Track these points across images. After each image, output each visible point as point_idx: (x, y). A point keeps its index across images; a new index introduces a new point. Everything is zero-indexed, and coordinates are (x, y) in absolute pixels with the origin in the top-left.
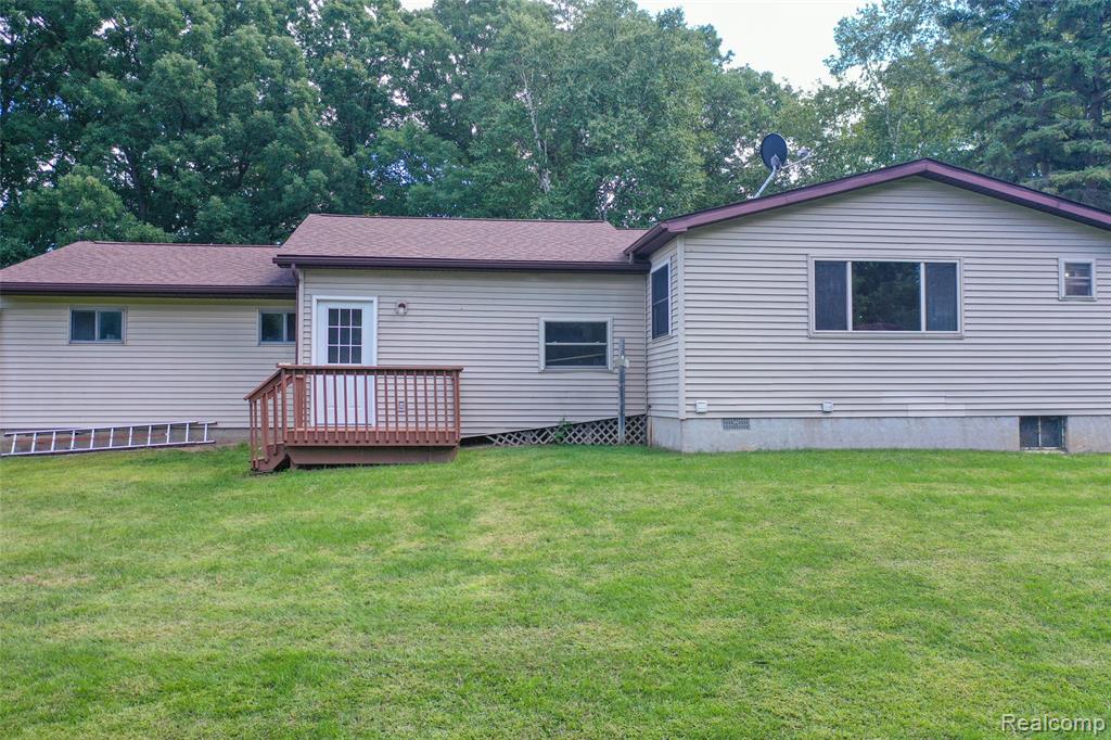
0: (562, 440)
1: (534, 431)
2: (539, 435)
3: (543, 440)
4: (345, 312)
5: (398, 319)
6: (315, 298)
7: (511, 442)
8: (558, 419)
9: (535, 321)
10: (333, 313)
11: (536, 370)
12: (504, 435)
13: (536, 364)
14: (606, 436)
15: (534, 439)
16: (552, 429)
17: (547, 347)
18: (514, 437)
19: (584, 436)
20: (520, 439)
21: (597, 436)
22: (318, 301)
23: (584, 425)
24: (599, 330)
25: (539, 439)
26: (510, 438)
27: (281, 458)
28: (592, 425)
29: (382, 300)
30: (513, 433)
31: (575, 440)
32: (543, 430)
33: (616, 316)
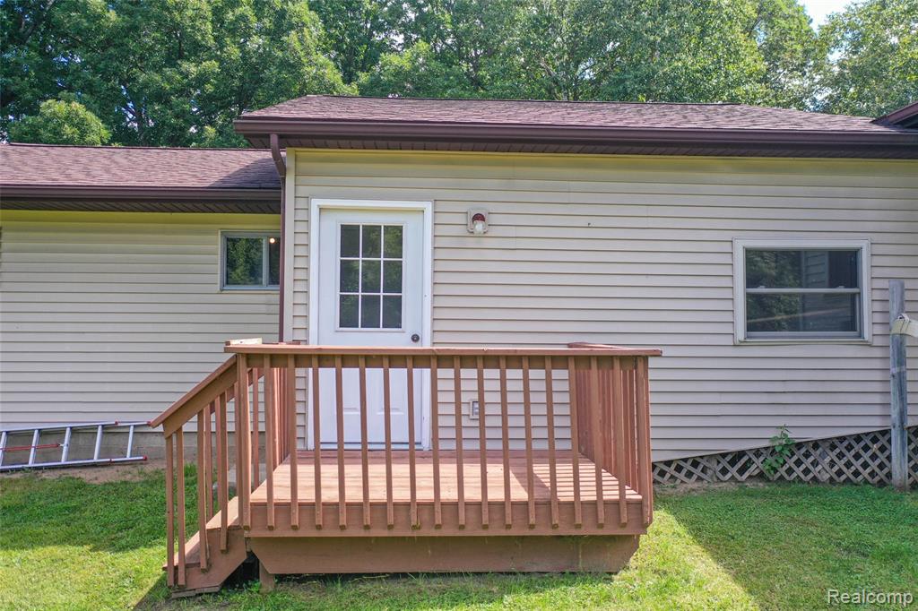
0: (776, 471)
1: (724, 455)
2: (732, 463)
3: (742, 471)
4: (372, 230)
5: (471, 242)
6: (316, 203)
7: (681, 476)
8: (772, 434)
9: (726, 246)
10: (348, 233)
11: (728, 340)
12: (668, 463)
13: (728, 329)
14: (857, 464)
15: (724, 471)
16: (758, 452)
17: (749, 296)
18: (688, 466)
19: (815, 464)
20: (697, 472)
21: (841, 464)
22: (321, 209)
23: (816, 444)
24: (844, 266)
25: (733, 471)
26: (679, 469)
27: (237, 558)
28: (832, 444)
29: (442, 206)
30: (685, 460)
31: (799, 471)
32: (741, 454)
33: (876, 238)
